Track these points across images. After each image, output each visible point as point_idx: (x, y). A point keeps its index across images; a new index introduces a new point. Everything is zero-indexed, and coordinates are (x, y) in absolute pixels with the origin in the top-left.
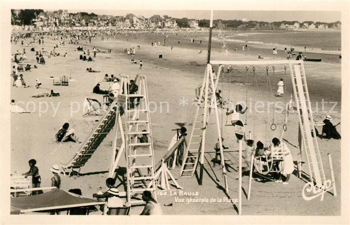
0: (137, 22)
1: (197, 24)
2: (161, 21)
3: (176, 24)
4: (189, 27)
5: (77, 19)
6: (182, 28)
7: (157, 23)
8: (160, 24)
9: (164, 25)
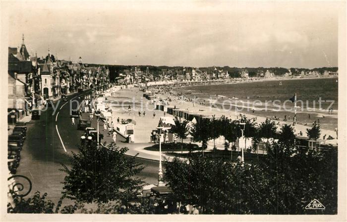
0: (195, 75)
1: (247, 74)
2: (215, 72)
3: (228, 75)
4: (240, 77)
5: (147, 74)
6: (235, 78)
7: (211, 74)
8: (214, 75)
9: (217, 76)
